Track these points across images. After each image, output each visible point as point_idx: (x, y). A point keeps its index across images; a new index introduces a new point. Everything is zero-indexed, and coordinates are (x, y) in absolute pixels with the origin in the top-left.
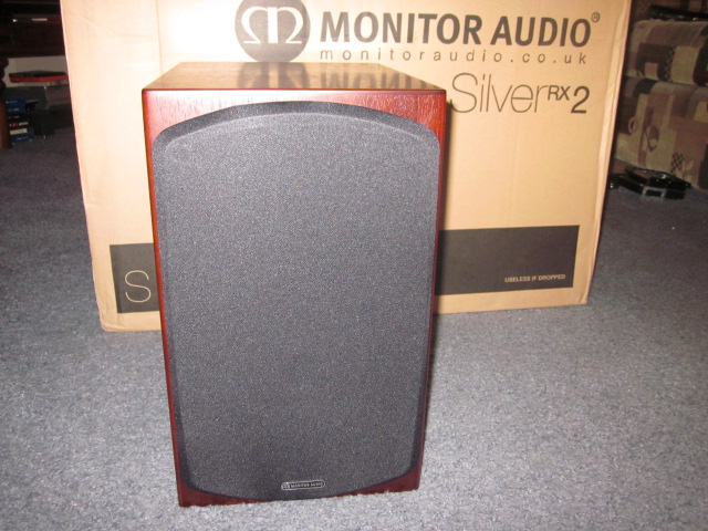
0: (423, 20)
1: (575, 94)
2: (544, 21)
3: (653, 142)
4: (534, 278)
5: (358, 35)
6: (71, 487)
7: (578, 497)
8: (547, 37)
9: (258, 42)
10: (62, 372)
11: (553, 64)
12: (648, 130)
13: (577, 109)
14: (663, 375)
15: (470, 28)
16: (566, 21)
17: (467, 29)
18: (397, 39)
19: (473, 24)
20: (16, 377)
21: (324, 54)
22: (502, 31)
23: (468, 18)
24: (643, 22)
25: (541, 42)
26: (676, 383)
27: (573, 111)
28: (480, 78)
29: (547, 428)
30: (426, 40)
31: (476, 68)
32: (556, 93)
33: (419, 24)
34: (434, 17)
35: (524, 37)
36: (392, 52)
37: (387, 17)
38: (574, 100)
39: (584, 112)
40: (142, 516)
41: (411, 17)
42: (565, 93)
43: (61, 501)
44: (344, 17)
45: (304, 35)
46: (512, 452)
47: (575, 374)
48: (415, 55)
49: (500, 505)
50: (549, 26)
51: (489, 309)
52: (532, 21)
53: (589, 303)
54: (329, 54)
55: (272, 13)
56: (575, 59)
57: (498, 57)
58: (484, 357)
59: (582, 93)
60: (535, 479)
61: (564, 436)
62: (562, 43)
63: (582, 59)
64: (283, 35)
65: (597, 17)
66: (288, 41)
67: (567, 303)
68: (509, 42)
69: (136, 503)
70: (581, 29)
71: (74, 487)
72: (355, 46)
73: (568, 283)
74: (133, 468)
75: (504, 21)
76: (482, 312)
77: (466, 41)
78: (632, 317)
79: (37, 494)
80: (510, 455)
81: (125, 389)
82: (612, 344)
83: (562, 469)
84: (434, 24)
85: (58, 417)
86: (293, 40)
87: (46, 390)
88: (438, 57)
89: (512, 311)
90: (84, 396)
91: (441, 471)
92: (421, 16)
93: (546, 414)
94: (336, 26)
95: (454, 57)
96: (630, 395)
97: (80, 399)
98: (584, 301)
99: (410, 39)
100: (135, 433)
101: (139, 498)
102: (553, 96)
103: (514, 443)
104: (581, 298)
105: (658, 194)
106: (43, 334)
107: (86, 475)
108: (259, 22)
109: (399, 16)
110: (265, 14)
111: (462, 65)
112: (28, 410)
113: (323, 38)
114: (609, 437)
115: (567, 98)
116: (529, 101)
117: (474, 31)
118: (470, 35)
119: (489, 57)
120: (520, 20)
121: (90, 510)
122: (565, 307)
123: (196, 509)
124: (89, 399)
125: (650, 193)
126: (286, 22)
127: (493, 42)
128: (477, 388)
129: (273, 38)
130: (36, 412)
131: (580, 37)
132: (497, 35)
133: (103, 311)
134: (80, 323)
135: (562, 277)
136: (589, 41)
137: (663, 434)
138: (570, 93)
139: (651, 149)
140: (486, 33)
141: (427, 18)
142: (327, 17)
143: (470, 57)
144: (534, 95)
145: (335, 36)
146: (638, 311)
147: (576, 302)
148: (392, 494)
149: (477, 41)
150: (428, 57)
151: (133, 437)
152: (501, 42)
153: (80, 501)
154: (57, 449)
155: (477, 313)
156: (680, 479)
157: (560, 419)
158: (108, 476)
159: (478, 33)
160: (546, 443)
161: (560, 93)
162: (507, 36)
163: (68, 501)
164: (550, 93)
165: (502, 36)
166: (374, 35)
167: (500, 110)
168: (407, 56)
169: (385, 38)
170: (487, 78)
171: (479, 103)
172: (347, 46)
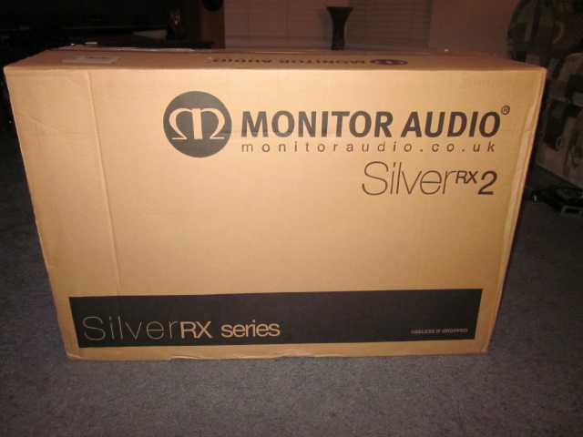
0: (336, 117)
1: (483, 178)
2: (454, 115)
3: (577, 160)
4: (438, 331)
5: (276, 130)
8: (457, 129)
9: (185, 138)
11: (465, 152)
12: (573, 149)
13: (484, 190)
15: (382, 123)
16: (475, 115)
17: (378, 124)
18: (312, 133)
19: (384, 119)
21: (245, 147)
22: (413, 125)
23: (379, 115)
25: (451, 133)
27: (480, 192)
28: (390, 166)
30: (339, 133)
31: (388, 157)
32: (464, 177)
33: (332, 121)
34: (347, 114)
35: (434, 129)
36: (307, 145)
37: (302, 115)
38: (481, 183)
39: (491, 193)
41: (325, 115)
42: (472, 177)
44: (262, 115)
45: (227, 131)
48: (329, 148)
50: (458, 120)
51: (396, 354)
52: (442, 115)
53: (489, 352)
54: (250, 147)
55: (197, 114)
56: (484, 148)
57: (408, 148)
59: (489, 178)
62: (472, 134)
63: (490, 148)
64: (206, 132)
65: (507, 109)
66: (211, 138)
67: (468, 352)
68: (419, 134)
70: (490, 122)
72: (272, 139)
73: (471, 335)
75: (414, 116)
76: (390, 356)
77: (377, 134)
78: (528, 371)
84: (346, 120)
86: (216, 136)
88: (350, 148)
89: (417, 357)
92: (334, 114)
94: (255, 124)
95: (365, 149)
98: (484, 350)
99: (324, 133)
102: (461, 180)
104: (482, 349)
105: (576, 212)
108: (185, 121)
109: (314, 114)
110: (190, 114)
111: (373, 155)
113: (244, 133)
115: (475, 182)
116: (438, 185)
117: (385, 126)
118: (381, 129)
119: (400, 148)
120: (430, 115)
122: (467, 355)
125: (568, 211)
126: (209, 122)
127: (404, 134)
129: (198, 135)
131: (489, 127)
132: (407, 128)
133: (67, 345)
135: (465, 330)
136: (501, 127)
138: (478, 177)
139: (575, 166)
140: (396, 127)
141: (340, 115)
142: (247, 116)
143: (381, 148)
144: (442, 179)
145: (255, 132)
147: (477, 350)
149: (388, 134)
150: (342, 149)
152: (411, 134)
159: (389, 127)
161: (468, 177)
162: (417, 129)
164: (458, 177)
165: (412, 129)
166: (290, 131)
167: (409, 193)
168: (321, 148)
169: (301, 133)
170: (397, 165)
171: (390, 187)
172: (266, 140)
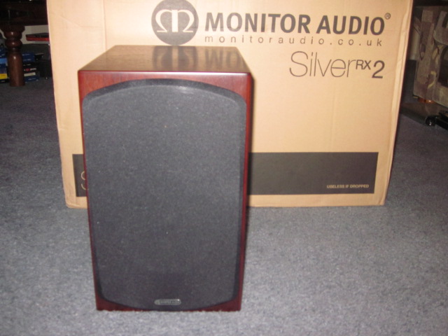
0: (271, 18)
1: (375, 66)
2: (352, 18)
4: (347, 186)
5: (229, 27)
6: (37, 295)
7: (338, 322)
8: (355, 29)
9: (166, 31)
10: (39, 230)
11: (360, 46)
13: (376, 75)
14: (421, 254)
15: (303, 23)
16: (367, 19)
17: (301, 24)
18: (255, 29)
19: (304, 20)
20: (13, 232)
21: (207, 39)
22: (324, 25)
23: (301, 17)
25: (351, 32)
26: (427, 259)
27: (374, 77)
28: (309, 55)
29: (331, 281)
30: (273, 29)
31: (307, 48)
32: (361, 65)
33: (269, 21)
34: (279, 16)
35: (339, 28)
36: (251, 38)
37: (248, 16)
38: (374, 70)
39: (381, 77)
40: (75, 313)
41: (264, 16)
42: (367, 65)
43: (30, 302)
44: (220, 16)
45: (195, 27)
46: (304, 294)
47: (361, 250)
48: (266, 40)
49: (287, 323)
50: (356, 22)
51: (316, 205)
52: (344, 18)
53: (386, 204)
54: (211, 39)
55: (175, 14)
56: (374, 43)
57: (321, 42)
58: (304, 236)
59: (379, 65)
60: (314, 311)
61: (341, 286)
62: (365, 32)
63: (379, 43)
64: (181, 27)
65: (388, 16)
66: (185, 31)
67: (370, 204)
68: (329, 32)
69: (72, 306)
70: (378, 24)
71: (39, 295)
72: (227, 33)
73: (371, 190)
74: (73, 288)
75: (325, 18)
76: (311, 208)
77: (300, 31)
78: (413, 215)
79: (17, 298)
80: (303, 295)
81: (76, 243)
82: (393, 232)
83: (333, 306)
84: (278, 20)
85: (34, 256)
86: (188, 30)
87: (29, 241)
88: (281, 41)
89: (331, 208)
90: (51, 245)
91: (257, 302)
92: (270, 15)
93: (333, 273)
94: (214, 22)
95: (292, 42)
96: (394, 265)
97: (48, 246)
98: (382, 203)
99: (263, 30)
100: (77, 268)
101: (74, 304)
102: (359, 67)
103: (307, 288)
104: (380, 202)
106: (31, 207)
107: (46, 289)
108: (167, 19)
109: (256, 15)
110: (170, 14)
111: (297, 46)
112: (17, 251)
113: (207, 28)
114: (370, 289)
115: (369, 68)
116: (344, 70)
117: (305, 25)
118: (302, 27)
119: (316, 41)
120: (336, 18)
121: (46, 308)
122: (369, 207)
123: (106, 312)
124: (53, 247)
126: (183, 19)
127: (318, 32)
128: (294, 255)
129: (175, 29)
130: (22, 253)
131: (377, 29)
132: (321, 27)
133: (67, 195)
134: (54, 202)
135: (366, 186)
136: (384, 32)
137: (406, 289)
138: (371, 65)
140: (313, 26)
141: (274, 16)
142: (209, 15)
143: (303, 41)
144: (346, 65)
145: (214, 27)
146: (417, 212)
147: (376, 203)
148: (223, 313)
149: (307, 31)
150: (275, 41)
151: (76, 270)
152: (323, 32)
153: (41, 303)
154: (31, 274)
155: (307, 208)
156: (407, 316)
157: (342, 276)
158: (58, 290)
159: (308, 26)
160: (328, 290)
161: (364, 65)
162: (327, 28)
163: (34, 303)
164: (357, 64)
165: (324, 28)
166: (239, 28)
167: (323, 76)
168: (261, 40)
169: (247, 29)
170: (314, 55)
171: (309, 71)
172: (222, 34)
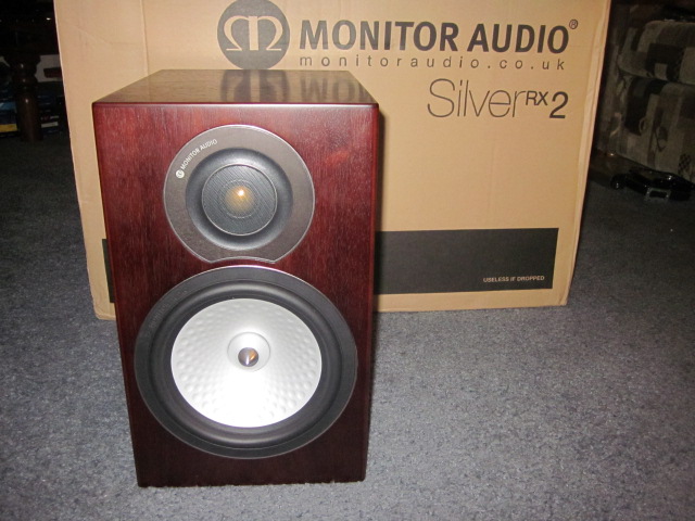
0: (400, 28)
1: (554, 100)
2: (521, 28)
3: (662, 143)
4: (513, 279)
6: (43, 464)
7: (517, 495)
8: (524, 44)
9: (240, 49)
10: (53, 357)
11: (533, 69)
12: (658, 131)
13: (555, 114)
14: (629, 379)
15: (447, 36)
16: (543, 29)
17: (444, 37)
18: (375, 46)
19: (449, 31)
20: (11, 360)
21: (304, 60)
22: (479, 38)
23: (445, 26)
24: (653, 22)
25: (518, 49)
26: (640, 387)
27: (552, 116)
28: (457, 84)
29: (501, 427)
30: (403, 47)
31: (453, 73)
32: (534, 98)
33: (396, 32)
34: (411, 24)
35: (501, 44)
36: (369, 58)
37: (364, 25)
38: (552, 106)
39: (563, 117)
40: (102, 494)
41: (388, 25)
42: (543, 98)
43: (31, 476)
44: (322, 24)
45: (284, 42)
46: (461, 449)
47: (540, 374)
48: (393, 62)
49: (439, 500)
50: (526, 33)
51: (468, 307)
52: (509, 28)
53: (569, 304)
54: (308, 61)
55: (253, 22)
56: (553, 66)
57: (475, 63)
58: (453, 355)
59: (561, 99)
60: (478, 477)
61: (516, 435)
62: (540, 49)
63: (560, 65)
64: (263, 43)
65: (575, 23)
66: (268, 49)
67: (546, 304)
68: (486, 49)
69: (99, 481)
70: (559, 35)
71: (46, 464)
72: (333, 52)
73: (548, 284)
74: (101, 450)
75: (480, 28)
76: (461, 311)
77: (442, 48)
78: (609, 319)
79: (11, 469)
80: (459, 452)
81: (108, 375)
82: (583, 346)
83: (507, 467)
84: (410, 31)
85: (42, 399)
87: (36, 373)
88: (415, 63)
89: (491, 310)
90: (69, 379)
91: (389, 465)
92: (397, 24)
93: (502, 414)
94: (314, 34)
95: (431, 64)
96: (592, 397)
97: (64, 382)
98: (564, 302)
99: (387, 46)
100: (108, 417)
101: (103, 477)
102: (531, 102)
103: (466, 440)
104: (560, 300)
105: (663, 196)
106: (42, 320)
107: (59, 453)
108: (241, 31)
109: (377, 24)
110: (247, 22)
111: (439, 71)
112: (16, 392)
113: (303, 45)
114: (560, 439)
115: (546, 104)
116: (507, 107)
117: (450, 38)
118: (447, 42)
119: (466, 64)
120: (497, 27)
121: (56, 486)
122: (545, 308)
123: (153, 490)
124: (74, 383)
125: (653, 194)
126: (266, 31)
127: (470, 49)
128: (440, 385)
129: (254, 46)
130: (23, 394)
131: (557, 44)
132: (474, 42)
133: (96, 301)
134: (77, 311)
135: (542, 278)
136: (567, 48)
137: (615, 437)
138: (548, 99)
139: (661, 150)
140: (462, 40)
141: (404, 26)
142: (306, 24)
143: (447, 63)
144: (511, 101)
145: (314, 44)
146: (617, 314)
147: (556, 303)
148: (338, 484)
149: (454, 48)
150: (406, 63)
151: (107, 420)
152: (478, 48)
153: (48, 478)
154: (36, 429)
155: (455, 311)
156: (623, 482)
157: (516, 418)
158: (78, 455)
159: (455, 40)
160: (497, 442)
161: (538, 98)
162: (484, 43)
163: (38, 477)
164: (528, 98)
165: (479, 43)
166: (351, 43)
167: (478, 115)
168: (384, 62)
169: (363, 45)
170: (464, 83)
171: (457, 108)
172: (326, 53)
